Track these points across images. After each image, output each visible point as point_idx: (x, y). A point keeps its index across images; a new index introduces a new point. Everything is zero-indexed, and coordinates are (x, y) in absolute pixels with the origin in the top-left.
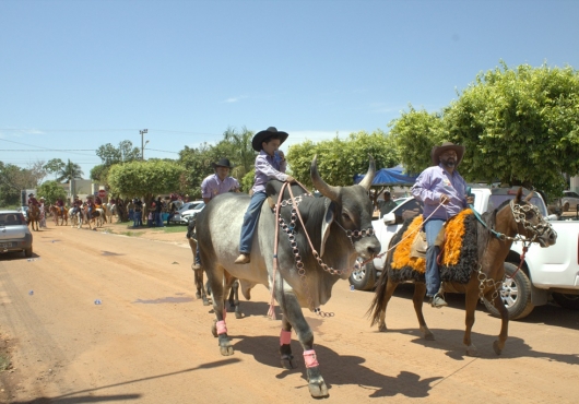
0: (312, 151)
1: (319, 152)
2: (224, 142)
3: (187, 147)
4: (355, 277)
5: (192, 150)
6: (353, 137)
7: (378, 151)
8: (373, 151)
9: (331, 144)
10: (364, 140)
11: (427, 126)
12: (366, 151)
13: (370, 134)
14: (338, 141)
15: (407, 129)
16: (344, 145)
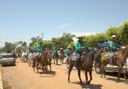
0: (86, 38)
1: (87, 38)
2: (63, 36)
3: (53, 38)
4: (97, 70)
5: (55, 38)
6: (96, 34)
7: (103, 38)
8: (102, 38)
9: (91, 36)
10: (99, 35)
11: (115, 31)
12: (100, 38)
13: (101, 33)
14: (92, 35)
15: (110, 32)
16: (94, 36)
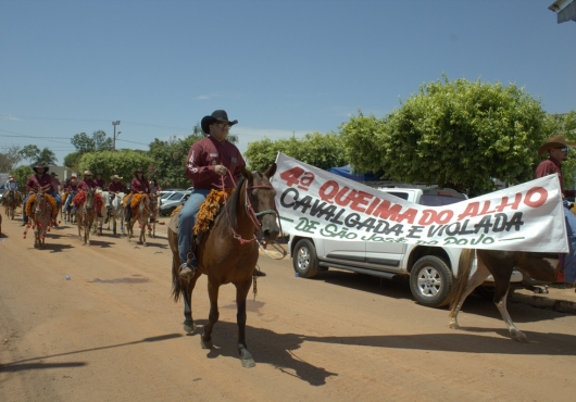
0: (269, 148)
1: (276, 150)
2: (193, 136)
3: (157, 140)
4: (300, 265)
5: (162, 143)
6: (308, 137)
7: (330, 151)
8: (325, 150)
9: (288, 143)
10: (317, 140)
11: (372, 130)
12: (319, 151)
13: (324, 135)
14: (294, 140)
15: (354, 132)
16: (299, 144)
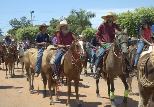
2: (71, 16)
3: (53, 19)
5: (56, 20)
